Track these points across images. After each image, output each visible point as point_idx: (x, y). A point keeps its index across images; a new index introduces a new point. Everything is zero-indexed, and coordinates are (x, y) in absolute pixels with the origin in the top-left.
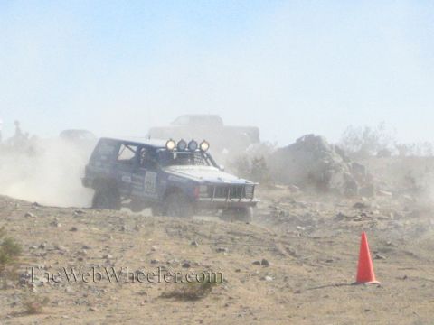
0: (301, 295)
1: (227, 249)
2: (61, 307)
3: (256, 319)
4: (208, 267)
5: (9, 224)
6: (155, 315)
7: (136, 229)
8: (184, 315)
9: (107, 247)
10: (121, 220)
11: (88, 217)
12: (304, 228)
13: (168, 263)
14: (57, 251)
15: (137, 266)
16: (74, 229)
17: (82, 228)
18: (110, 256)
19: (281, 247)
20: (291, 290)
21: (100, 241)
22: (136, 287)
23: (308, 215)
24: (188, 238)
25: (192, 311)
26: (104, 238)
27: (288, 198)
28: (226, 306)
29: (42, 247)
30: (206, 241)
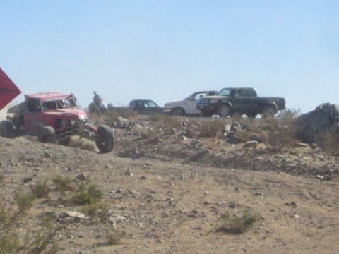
0: (323, 230)
1: (263, 194)
2: (135, 239)
3: (288, 248)
4: (249, 208)
5: (93, 173)
6: (209, 245)
7: (192, 177)
8: (232, 245)
9: (169, 192)
10: (180, 170)
11: (154, 168)
12: (322, 177)
13: (217, 204)
14: (130, 195)
15: (193, 207)
16: (143, 178)
17: (150, 177)
18: (172, 199)
19: (306, 192)
20: (315, 226)
21: (163, 187)
22: (193, 223)
23: (325, 166)
24: (233, 185)
25: (237, 242)
26: (167, 185)
27: (309, 153)
28: (264, 238)
29: (119, 192)
30: (246, 187)
